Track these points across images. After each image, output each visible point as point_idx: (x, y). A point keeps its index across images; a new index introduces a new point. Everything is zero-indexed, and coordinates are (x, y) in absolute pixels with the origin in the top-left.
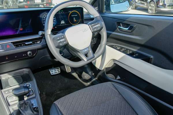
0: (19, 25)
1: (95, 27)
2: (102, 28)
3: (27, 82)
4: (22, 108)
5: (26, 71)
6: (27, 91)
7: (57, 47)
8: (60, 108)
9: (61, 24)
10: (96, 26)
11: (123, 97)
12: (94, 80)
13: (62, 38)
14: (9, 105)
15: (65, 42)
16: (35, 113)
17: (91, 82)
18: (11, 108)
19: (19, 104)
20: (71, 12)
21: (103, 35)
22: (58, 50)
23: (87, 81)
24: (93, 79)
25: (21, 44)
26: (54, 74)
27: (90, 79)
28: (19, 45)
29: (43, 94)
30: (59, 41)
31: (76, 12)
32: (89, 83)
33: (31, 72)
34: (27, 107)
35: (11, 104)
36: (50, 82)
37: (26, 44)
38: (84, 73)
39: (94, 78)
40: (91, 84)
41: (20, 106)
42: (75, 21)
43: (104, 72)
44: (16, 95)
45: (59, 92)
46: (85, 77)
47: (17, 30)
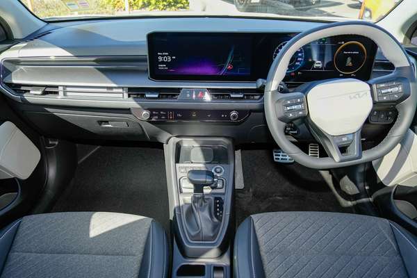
0: (227, 58)
1: (388, 92)
2: (405, 97)
3: (219, 163)
4: (196, 204)
5: (224, 142)
6: (209, 180)
7: (282, 119)
8: (257, 228)
9: (313, 69)
10: (389, 90)
11: (403, 262)
12: (364, 200)
13: (297, 104)
14: (181, 192)
15: (300, 113)
16: (216, 220)
17: (354, 202)
18: (181, 198)
19: (194, 197)
20: (344, 44)
21: (404, 114)
22: (283, 124)
23: (347, 197)
24: (361, 199)
25: (224, 95)
26: (280, 161)
27: (355, 197)
28: (221, 95)
29: (249, 191)
30: (288, 108)
31: (359, 46)
32: (350, 203)
33: (231, 146)
34: (205, 206)
35: (184, 190)
36: (269, 174)
37: (232, 96)
38: (346, 179)
39: (365, 197)
40: (354, 205)
41: (195, 200)
42: (350, 64)
43: (390, 193)
44: (191, 181)
45: (278, 198)
46: (347, 187)
47: (221, 68)
